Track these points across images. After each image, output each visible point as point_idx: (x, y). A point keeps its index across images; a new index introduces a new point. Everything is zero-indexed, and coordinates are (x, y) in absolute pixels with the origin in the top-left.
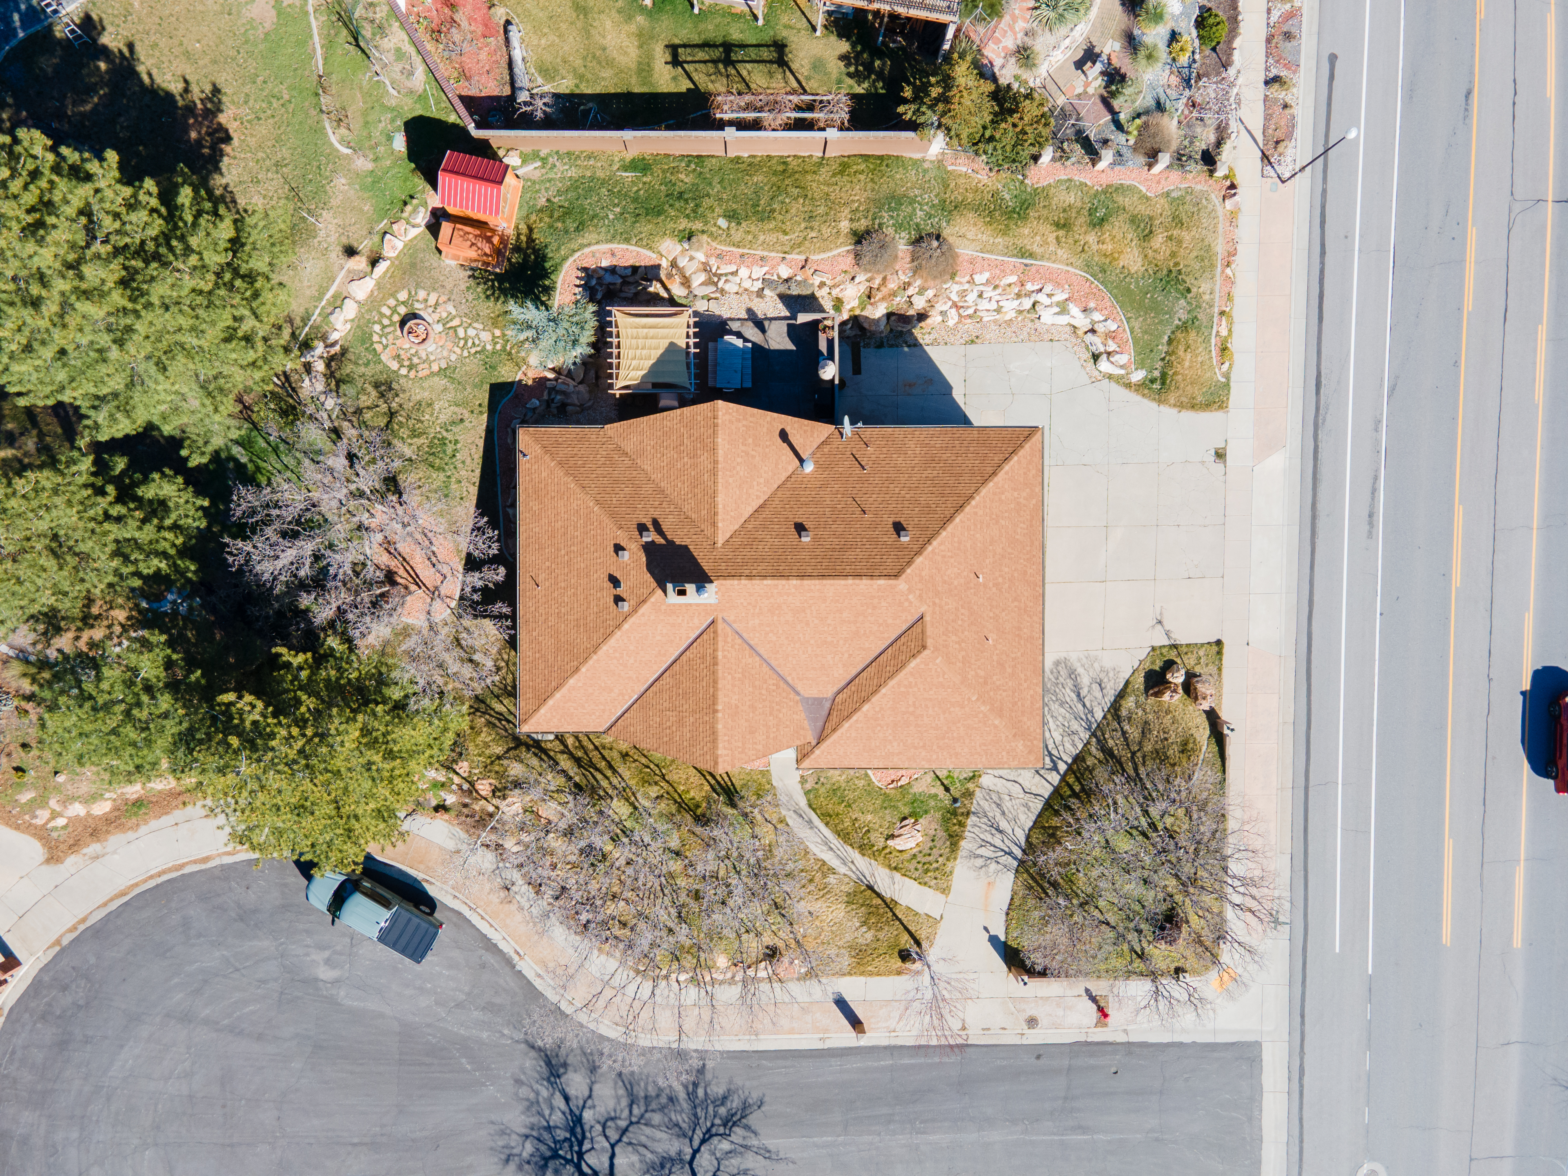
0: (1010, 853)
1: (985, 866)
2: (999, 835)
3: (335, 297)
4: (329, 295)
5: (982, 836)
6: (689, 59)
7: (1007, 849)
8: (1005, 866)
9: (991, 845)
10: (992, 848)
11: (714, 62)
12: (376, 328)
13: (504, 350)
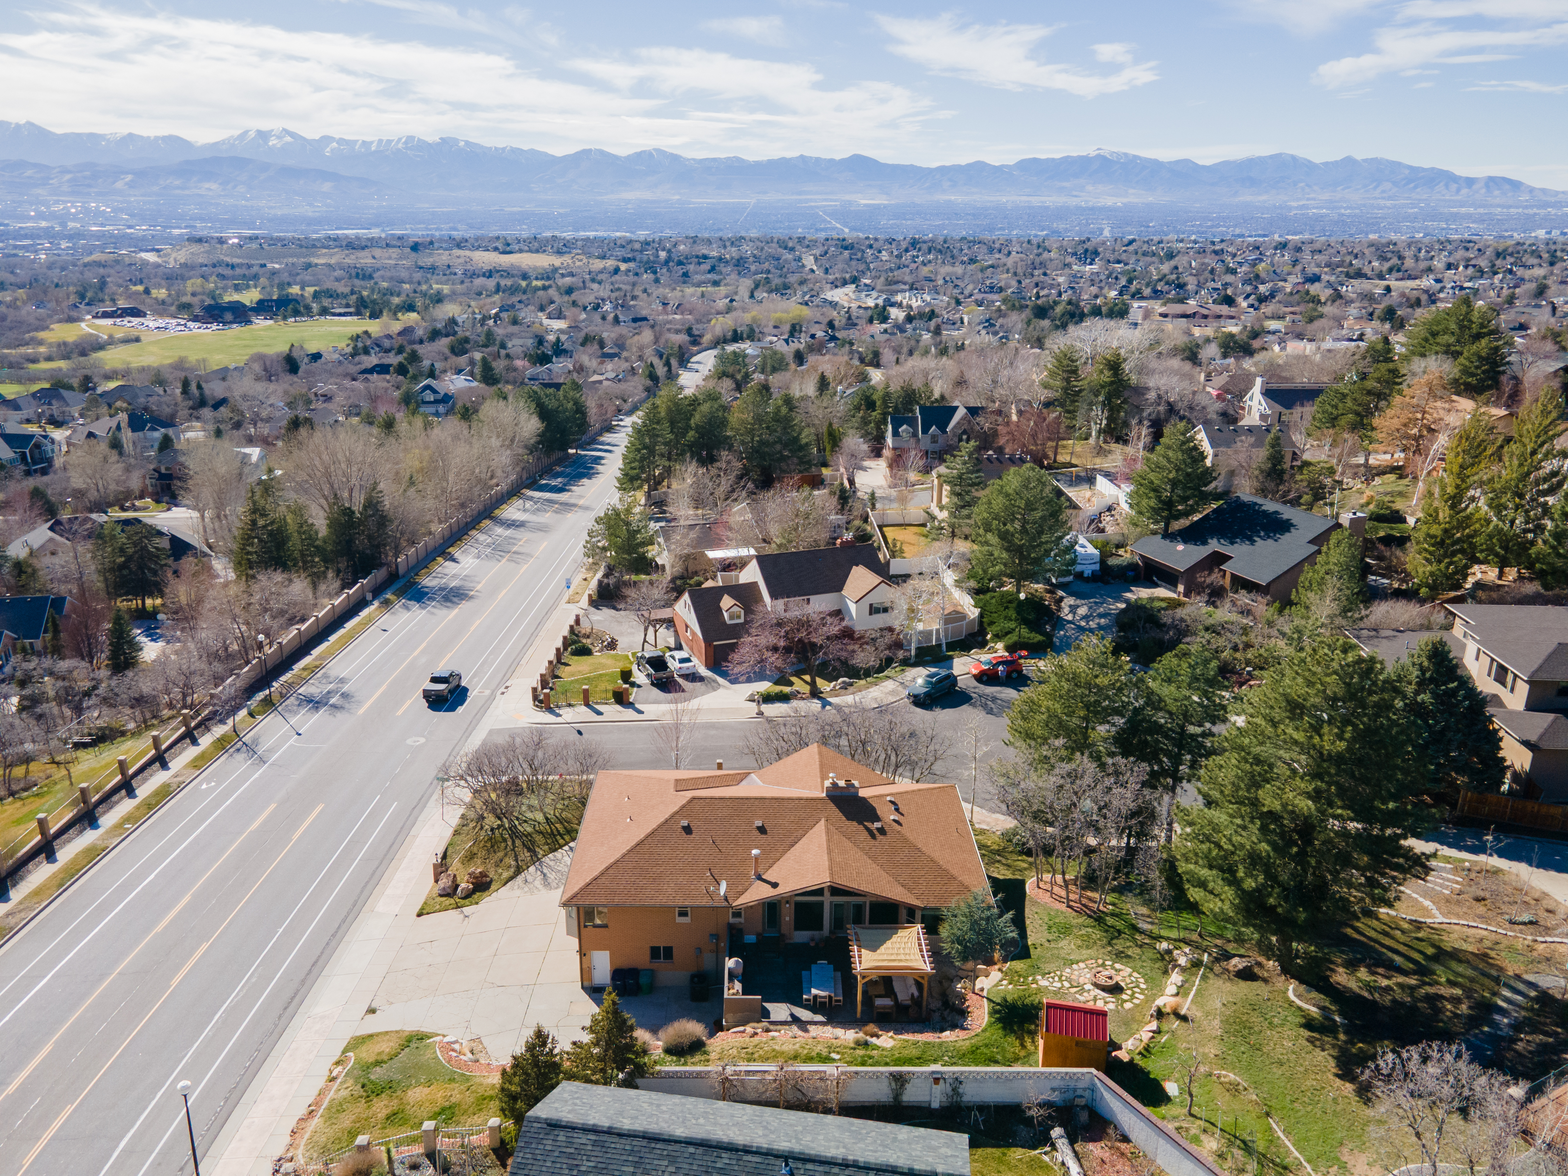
3: (1187, 994)
4: (1192, 993)
12: (1143, 986)
13: (1026, 978)
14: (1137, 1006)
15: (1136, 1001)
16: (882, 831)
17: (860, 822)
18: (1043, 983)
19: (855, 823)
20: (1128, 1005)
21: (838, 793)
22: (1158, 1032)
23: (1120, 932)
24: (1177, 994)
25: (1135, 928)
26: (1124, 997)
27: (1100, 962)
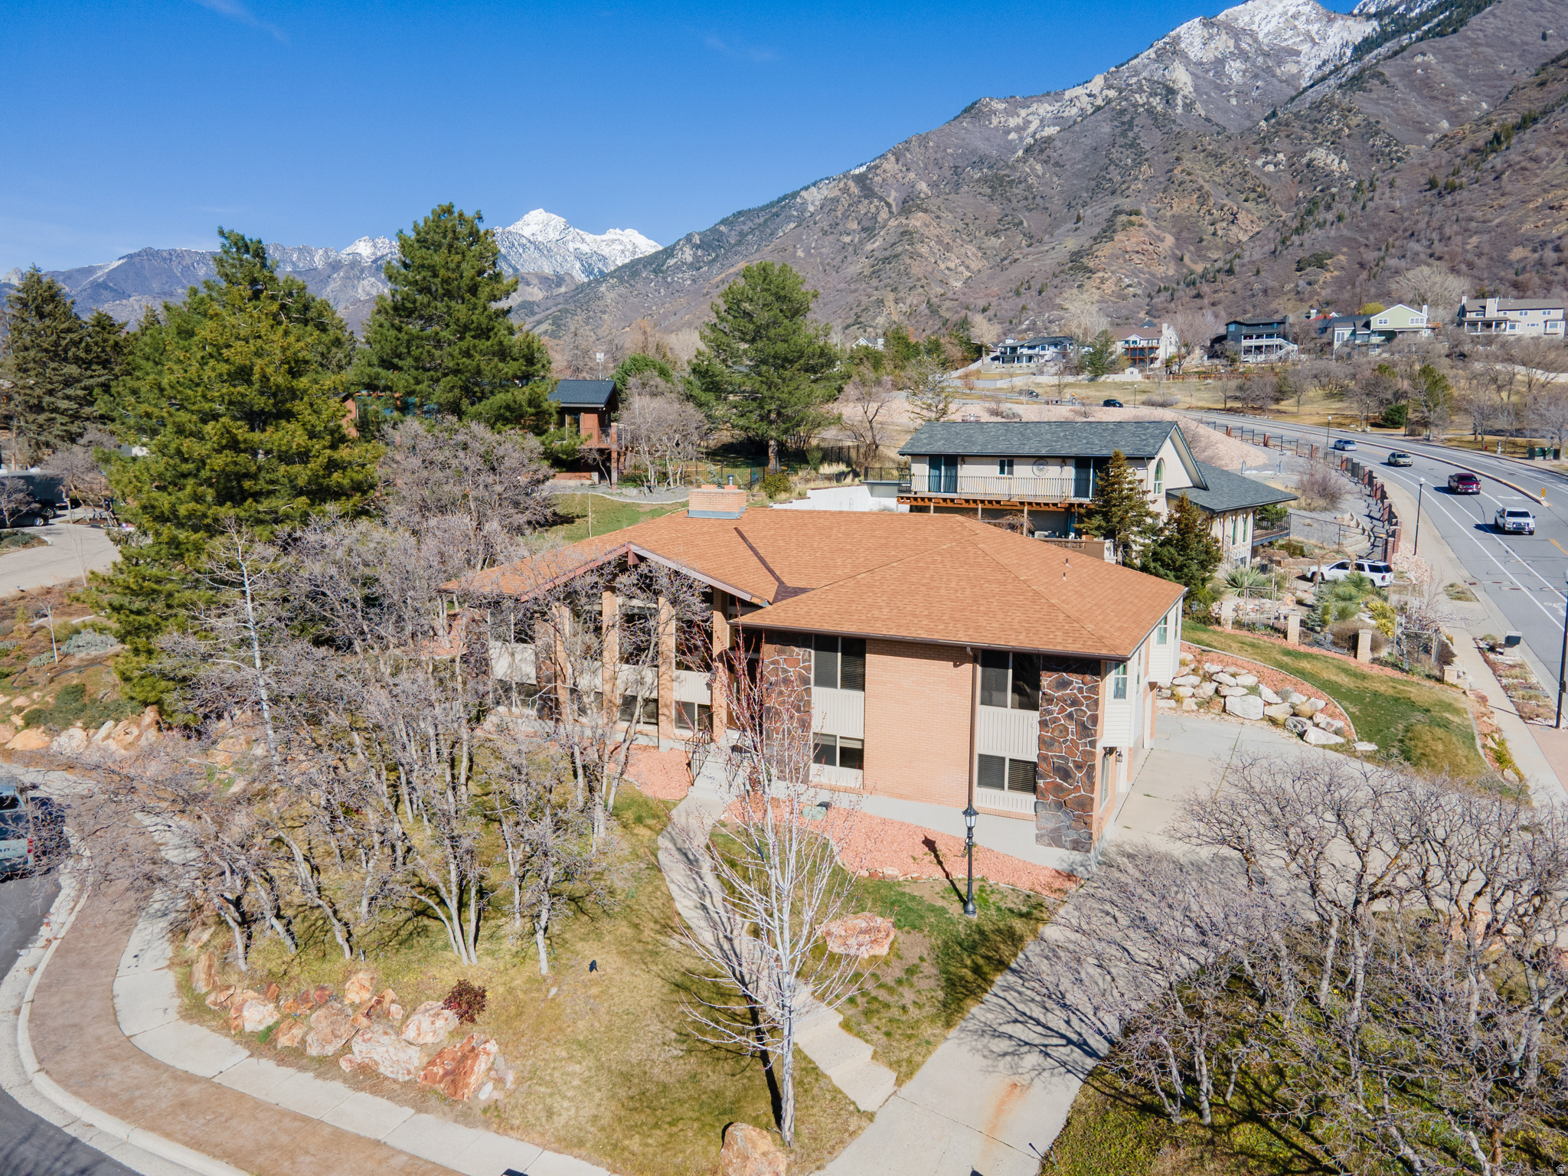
0: (1083, 1046)
1: (1013, 1054)
2: (1063, 1014)
5: (1021, 1007)
7: (1074, 1037)
8: (1064, 1064)
9: (1038, 1023)
10: (1039, 1029)
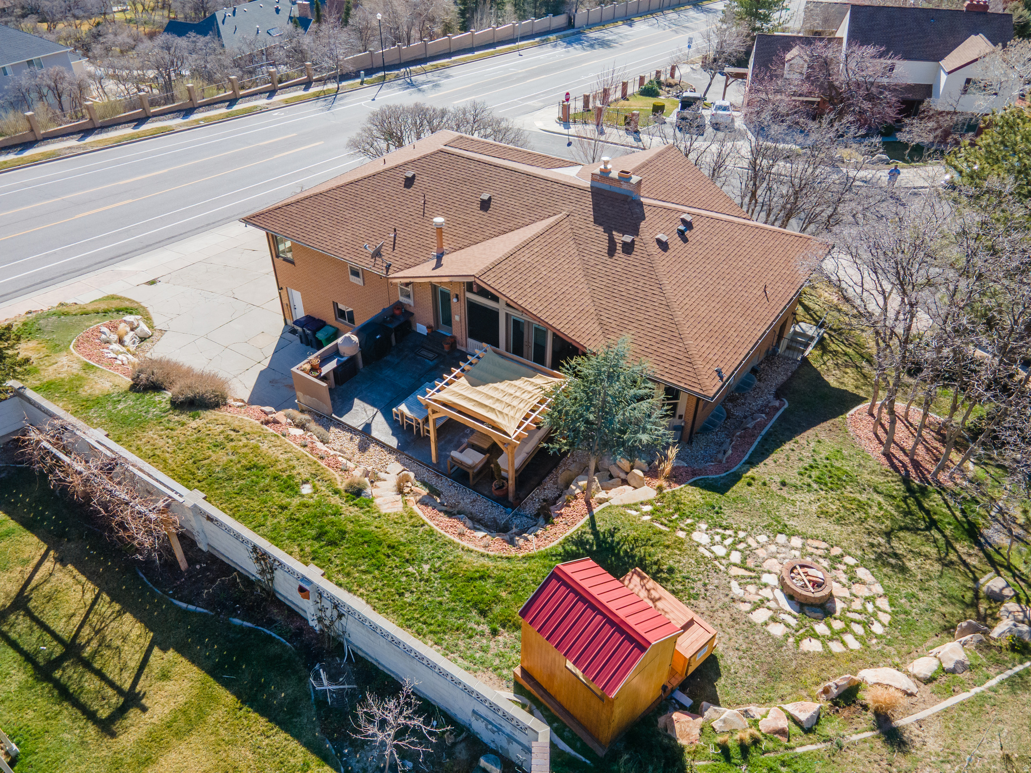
3: (946, 692)
4: (960, 696)
6: (110, 692)
11: (87, 665)
12: (877, 628)
13: (683, 516)
14: (829, 655)
15: (836, 647)
16: (628, 248)
17: (608, 230)
18: (700, 537)
19: (601, 229)
20: (811, 646)
21: (605, 186)
22: (809, 729)
23: (933, 524)
24: (929, 681)
25: (972, 533)
26: (821, 628)
27: (836, 551)
